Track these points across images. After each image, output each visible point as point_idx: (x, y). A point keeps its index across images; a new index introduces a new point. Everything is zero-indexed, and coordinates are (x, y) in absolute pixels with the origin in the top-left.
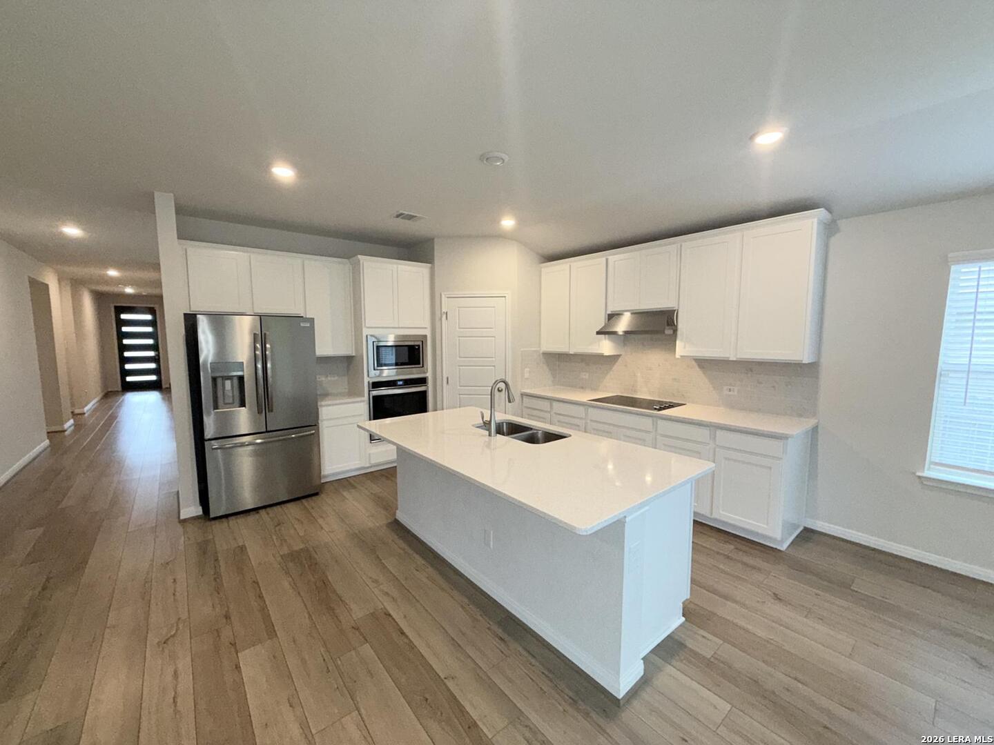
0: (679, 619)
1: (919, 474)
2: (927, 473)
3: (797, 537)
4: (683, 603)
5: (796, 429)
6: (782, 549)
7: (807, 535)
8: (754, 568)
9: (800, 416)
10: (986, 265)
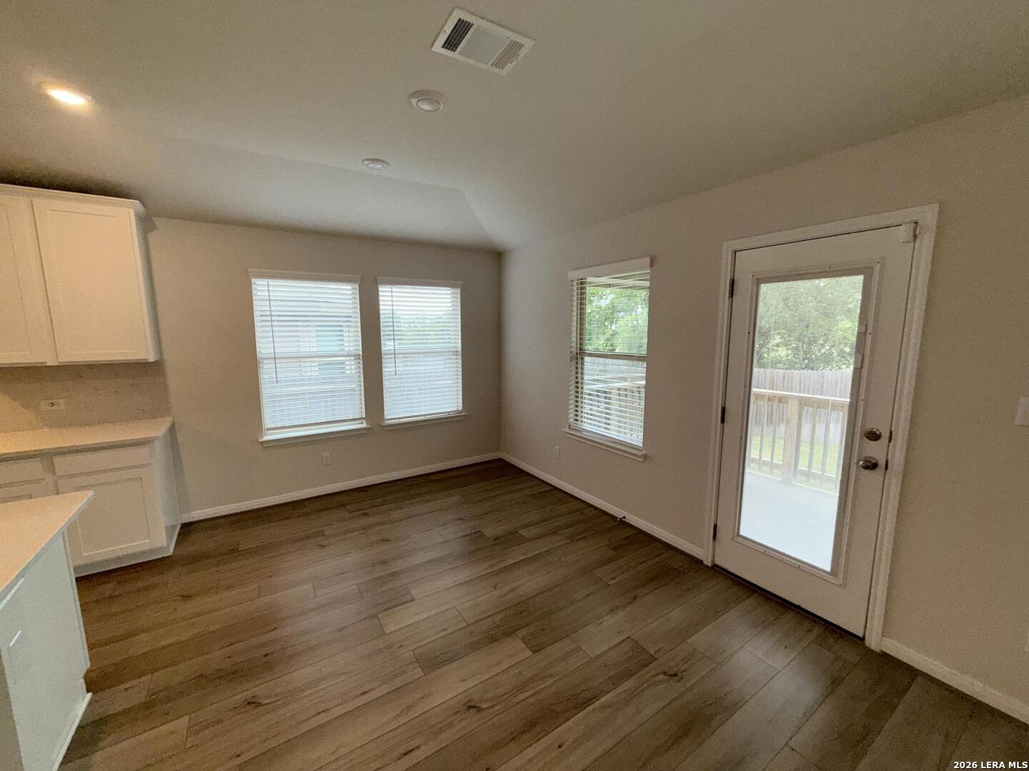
0: (85, 697)
1: (260, 440)
2: (266, 438)
3: (179, 535)
4: (85, 678)
5: (157, 430)
6: (169, 554)
7: (187, 529)
8: (147, 588)
9: (154, 417)
10: (272, 282)
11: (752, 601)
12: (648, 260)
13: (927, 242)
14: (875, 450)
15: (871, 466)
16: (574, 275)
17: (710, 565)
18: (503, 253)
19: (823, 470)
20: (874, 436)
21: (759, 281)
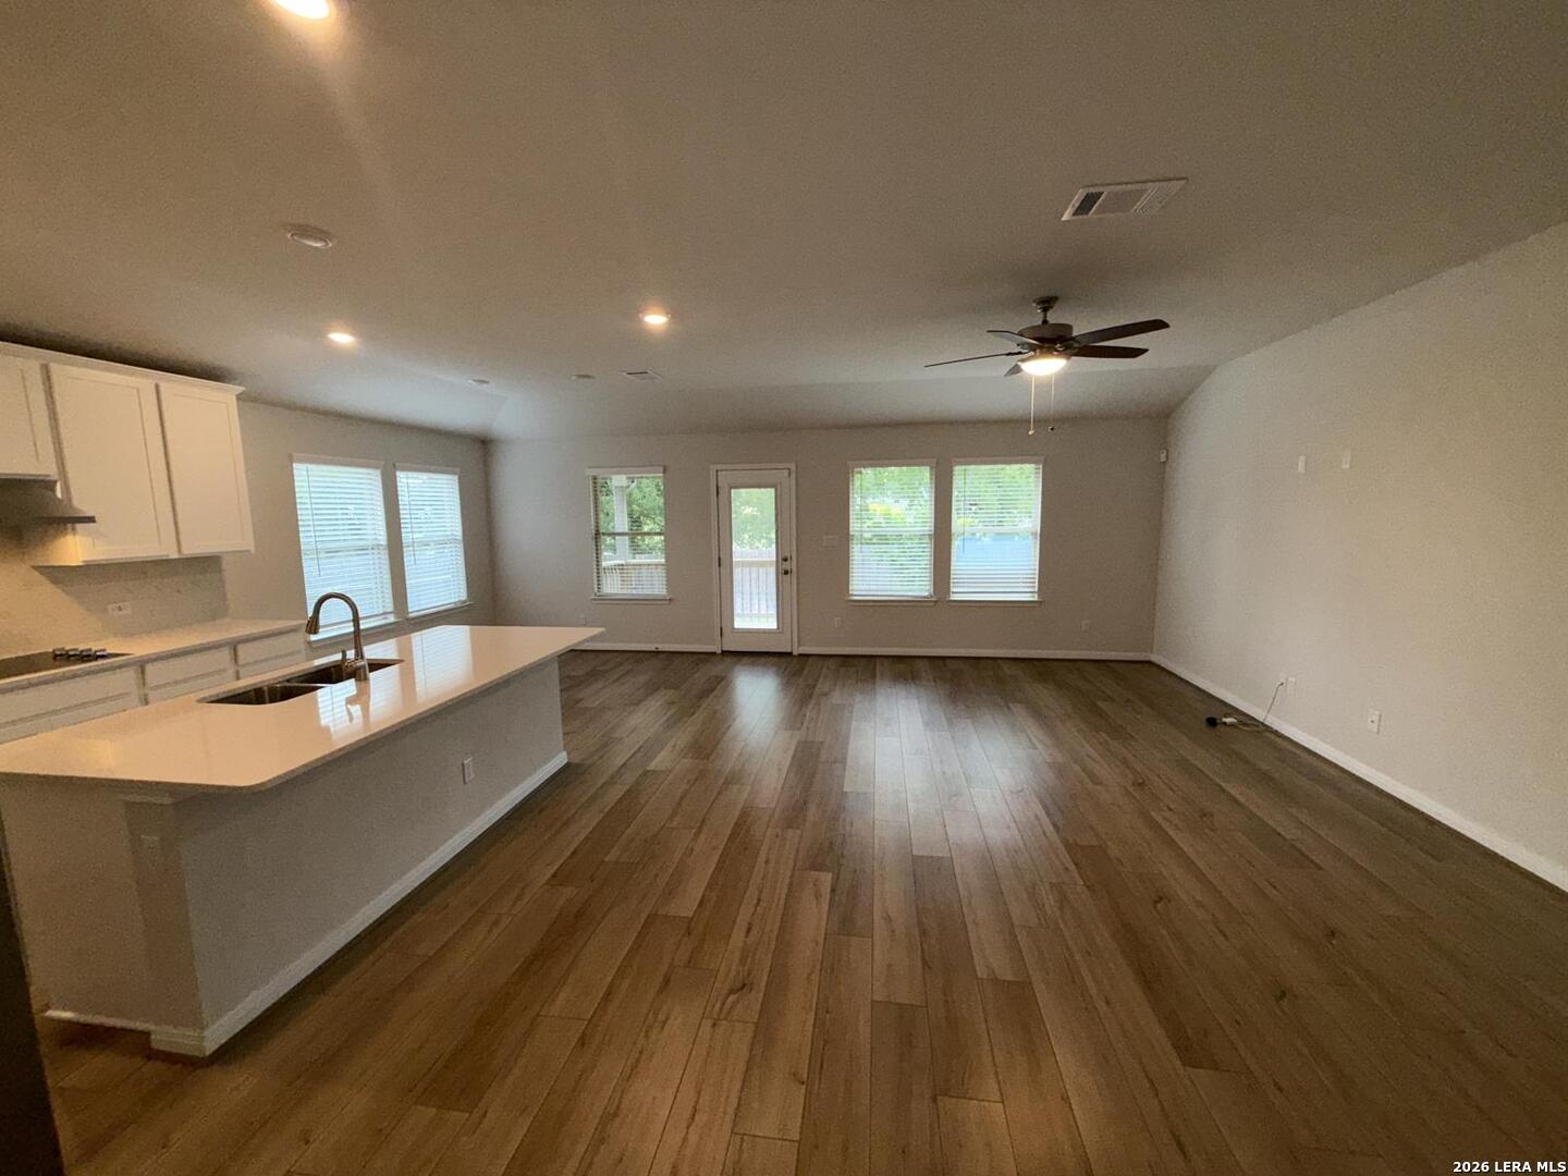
10: (310, 466)
11: (745, 659)
12: (661, 469)
13: (793, 476)
14: (787, 565)
15: (786, 573)
16: (591, 472)
17: (720, 652)
18: (491, 441)
19: (743, 610)
20: (785, 560)
21: (731, 488)
